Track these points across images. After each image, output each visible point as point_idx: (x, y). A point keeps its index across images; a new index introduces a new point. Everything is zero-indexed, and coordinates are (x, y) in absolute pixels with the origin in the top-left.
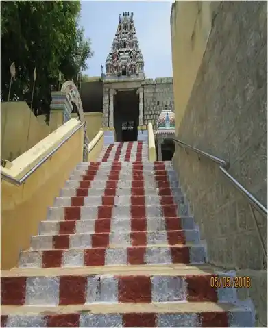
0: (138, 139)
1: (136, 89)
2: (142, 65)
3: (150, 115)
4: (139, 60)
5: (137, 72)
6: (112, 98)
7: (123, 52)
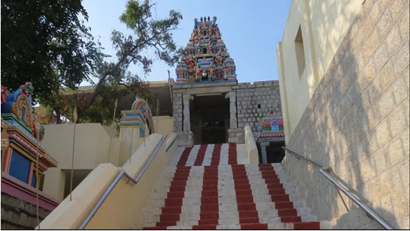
0: (229, 141)
1: (224, 94)
2: (233, 70)
3: (247, 118)
4: (229, 65)
5: (225, 77)
6: (187, 103)
7: (203, 58)
